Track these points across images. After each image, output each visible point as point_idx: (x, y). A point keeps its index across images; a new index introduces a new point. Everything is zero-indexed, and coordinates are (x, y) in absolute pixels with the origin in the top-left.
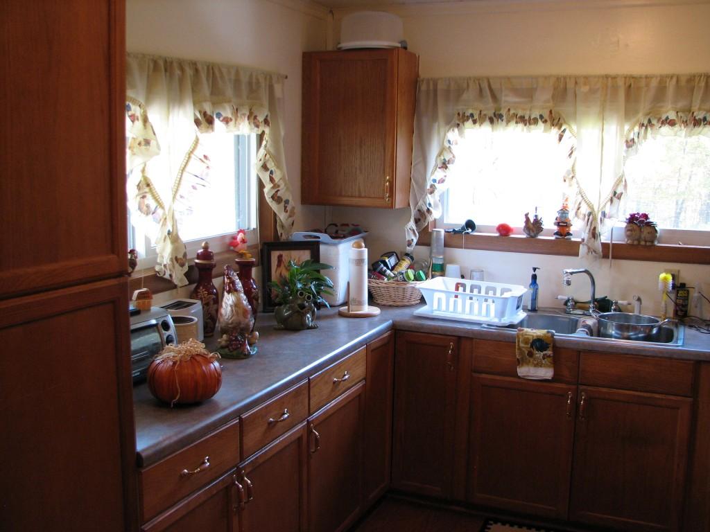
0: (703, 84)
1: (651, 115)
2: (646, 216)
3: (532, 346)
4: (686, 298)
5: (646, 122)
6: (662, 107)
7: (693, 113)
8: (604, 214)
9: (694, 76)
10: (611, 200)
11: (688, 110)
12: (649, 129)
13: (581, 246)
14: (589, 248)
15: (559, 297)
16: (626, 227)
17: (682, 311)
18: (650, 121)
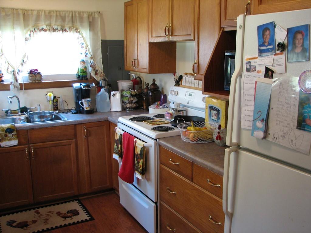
0: (55, 15)
1: (35, 27)
2: (36, 70)
3: (6, 132)
4: (57, 102)
5: (33, 30)
6: (39, 23)
7: (52, 26)
8: (19, 71)
9: (51, 11)
10: (22, 65)
11: (50, 25)
12: (35, 32)
13: (11, 86)
14: (15, 86)
15: (4, 110)
16: (29, 76)
17: (56, 107)
18: (35, 30)
